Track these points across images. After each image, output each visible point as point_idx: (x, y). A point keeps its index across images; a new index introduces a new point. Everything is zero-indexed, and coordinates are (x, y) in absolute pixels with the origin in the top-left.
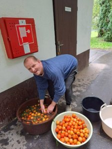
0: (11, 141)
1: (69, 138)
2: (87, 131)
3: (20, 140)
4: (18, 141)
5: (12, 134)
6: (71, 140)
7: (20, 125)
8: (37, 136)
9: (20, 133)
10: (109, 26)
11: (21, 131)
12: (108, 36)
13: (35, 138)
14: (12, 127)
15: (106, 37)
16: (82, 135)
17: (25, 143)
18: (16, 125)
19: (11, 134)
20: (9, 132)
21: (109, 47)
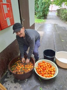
0: (10, 89)
1: (47, 74)
2: (54, 68)
3: (16, 86)
4: (15, 87)
5: (9, 85)
6: (48, 75)
7: (11, 77)
8: (26, 80)
9: (13, 82)
10: (39, 9)
11: (14, 80)
12: (39, 16)
13: (26, 81)
14: (6, 80)
15: (38, 16)
16: (52, 70)
17: (21, 87)
18: (8, 78)
19: (7, 84)
20: (6, 84)
21: (41, 22)
